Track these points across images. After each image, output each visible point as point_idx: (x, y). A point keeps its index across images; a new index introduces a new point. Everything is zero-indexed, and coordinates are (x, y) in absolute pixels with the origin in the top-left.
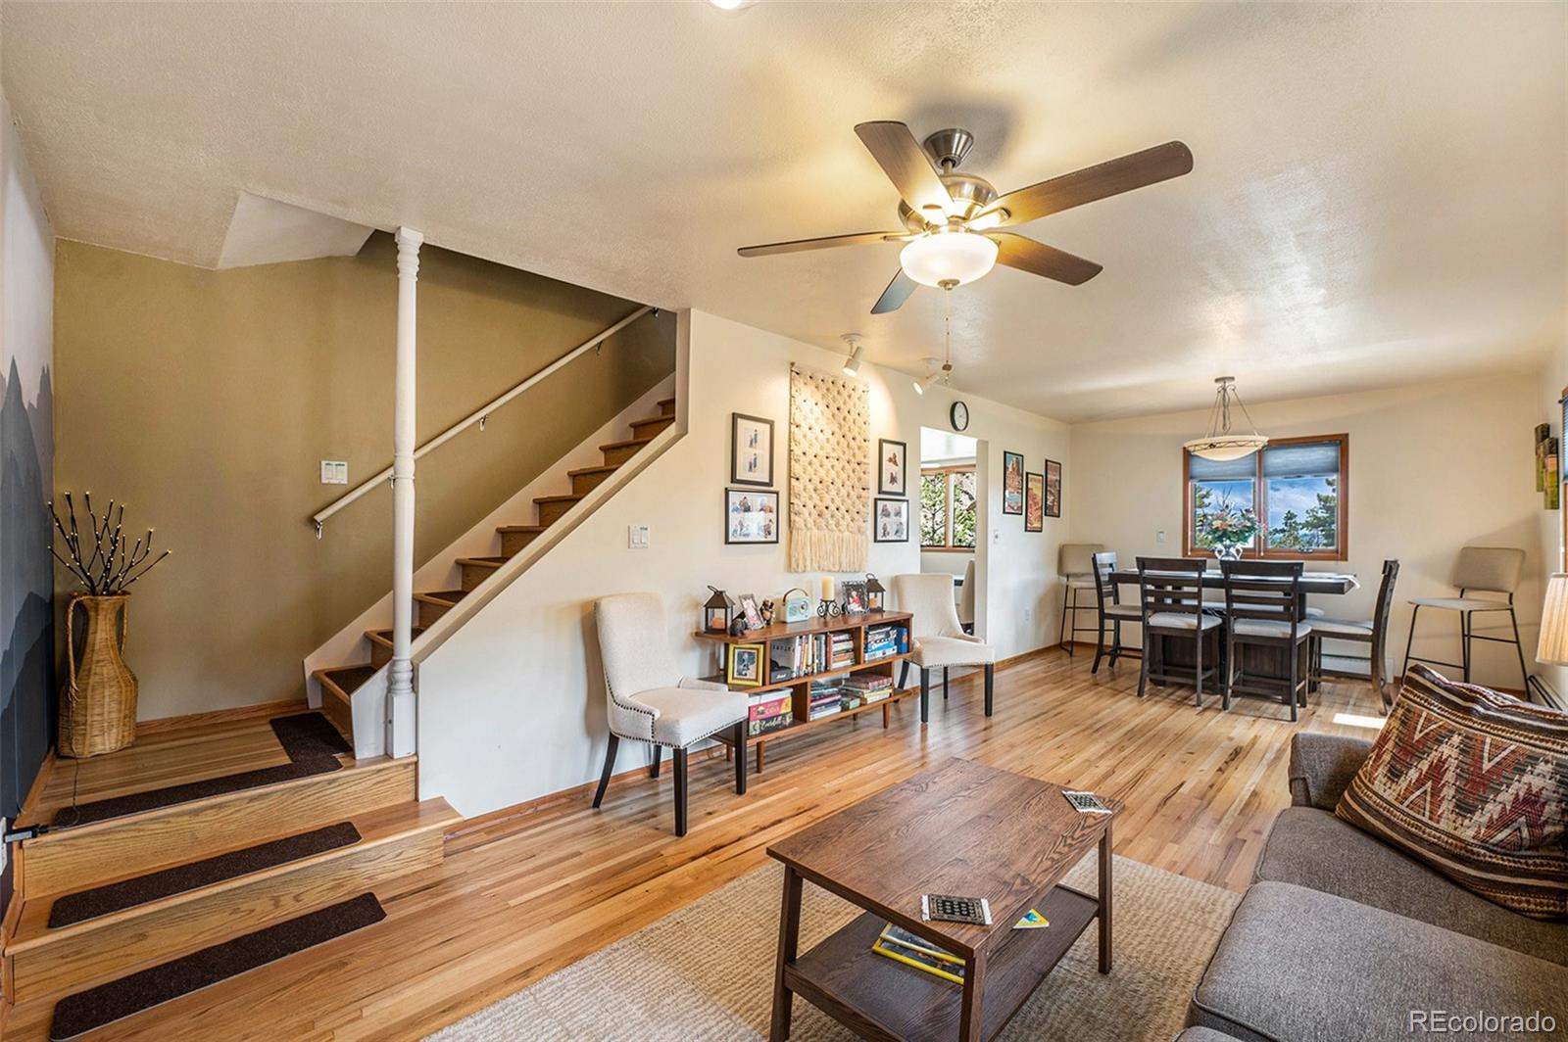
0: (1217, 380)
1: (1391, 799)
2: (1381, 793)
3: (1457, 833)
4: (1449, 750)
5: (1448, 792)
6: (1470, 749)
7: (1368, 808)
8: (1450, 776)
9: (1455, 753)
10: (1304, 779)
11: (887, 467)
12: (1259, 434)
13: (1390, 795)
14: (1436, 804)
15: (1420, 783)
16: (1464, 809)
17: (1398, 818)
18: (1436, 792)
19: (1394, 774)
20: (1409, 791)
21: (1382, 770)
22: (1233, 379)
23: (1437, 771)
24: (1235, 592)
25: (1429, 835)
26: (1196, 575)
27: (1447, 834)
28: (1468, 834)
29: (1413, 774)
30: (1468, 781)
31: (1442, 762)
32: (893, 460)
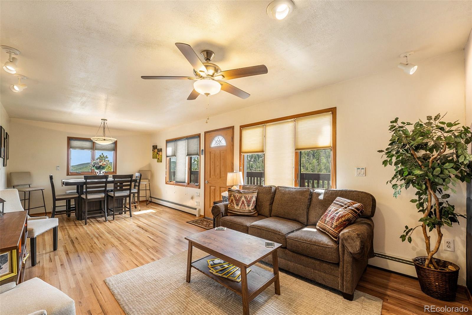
0: (102, 120)
1: (239, 209)
2: (237, 208)
3: (249, 209)
4: (243, 199)
5: (246, 204)
6: (245, 198)
7: (236, 212)
8: (245, 202)
9: (244, 199)
10: (222, 212)
13: (238, 208)
14: (245, 207)
15: (242, 205)
16: (249, 206)
17: (241, 211)
18: (244, 205)
19: (237, 205)
20: (241, 207)
21: (235, 205)
22: (107, 120)
23: (243, 202)
25: (246, 211)
26: (105, 180)
27: (248, 210)
28: (250, 209)
29: (240, 204)
30: (247, 202)
31: (243, 201)
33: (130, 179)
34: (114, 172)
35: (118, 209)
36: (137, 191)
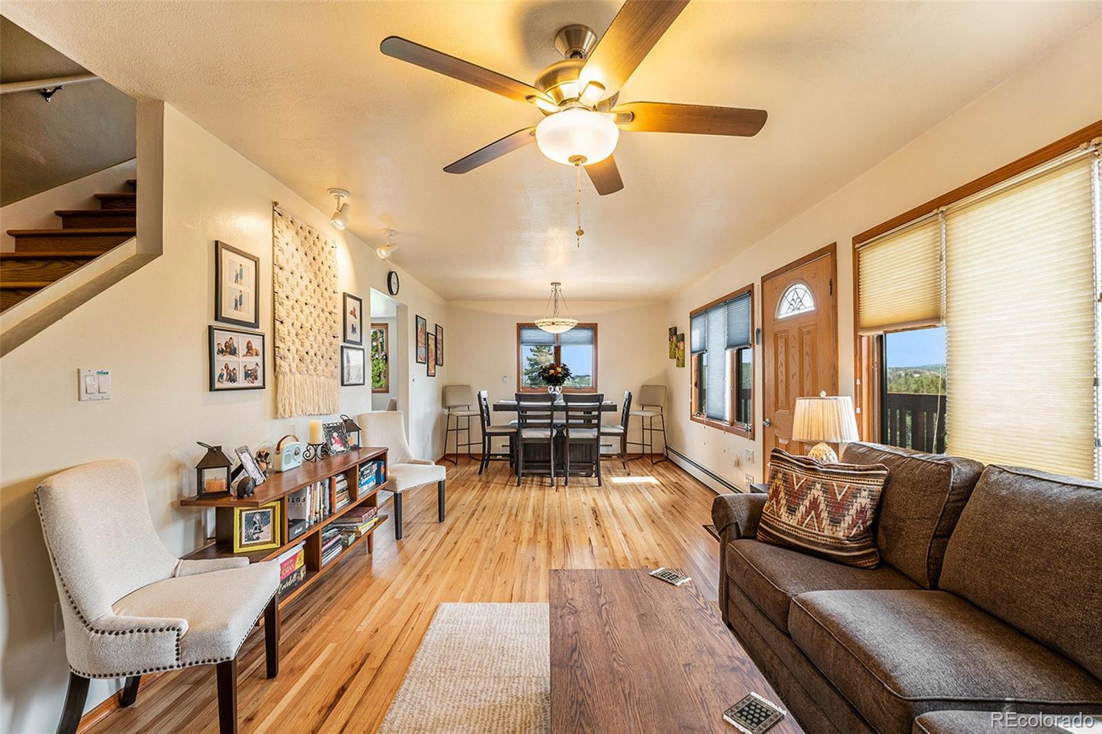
0: (552, 284)
1: (794, 524)
2: (787, 522)
3: (835, 535)
4: (817, 492)
5: (824, 515)
6: (827, 490)
7: (784, 533)
8: (822, 506)
9: (821, 493)
10: (736, 523)
11: (350, 317)
12: (572, 318)
13: (794, 522)
14: (819, 523)
15: (808, 512)
16: (835, 522)
17: (802, 534)
18: (818, 516)
19: (792, 511)
20: (803, 518)
21: (783, 510)
22: (560, 284)
23: (814, 505)
24: (570, 413)
25: (821, 540)
26: (549, 404)
27: (830, 537)
28: (840, 535)
29: (802, 509)
30: (833, 507)
31: (815, 499)
32: (353, 313)
33: (598, 404)
34: (593, 388)
35: (583, 464)
36: (623, 431)
